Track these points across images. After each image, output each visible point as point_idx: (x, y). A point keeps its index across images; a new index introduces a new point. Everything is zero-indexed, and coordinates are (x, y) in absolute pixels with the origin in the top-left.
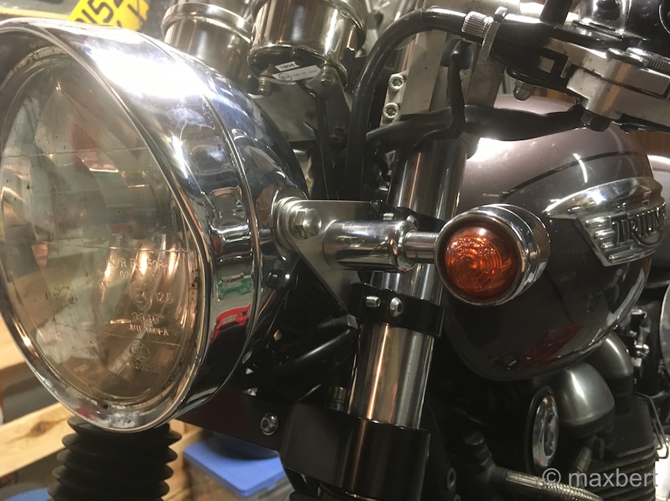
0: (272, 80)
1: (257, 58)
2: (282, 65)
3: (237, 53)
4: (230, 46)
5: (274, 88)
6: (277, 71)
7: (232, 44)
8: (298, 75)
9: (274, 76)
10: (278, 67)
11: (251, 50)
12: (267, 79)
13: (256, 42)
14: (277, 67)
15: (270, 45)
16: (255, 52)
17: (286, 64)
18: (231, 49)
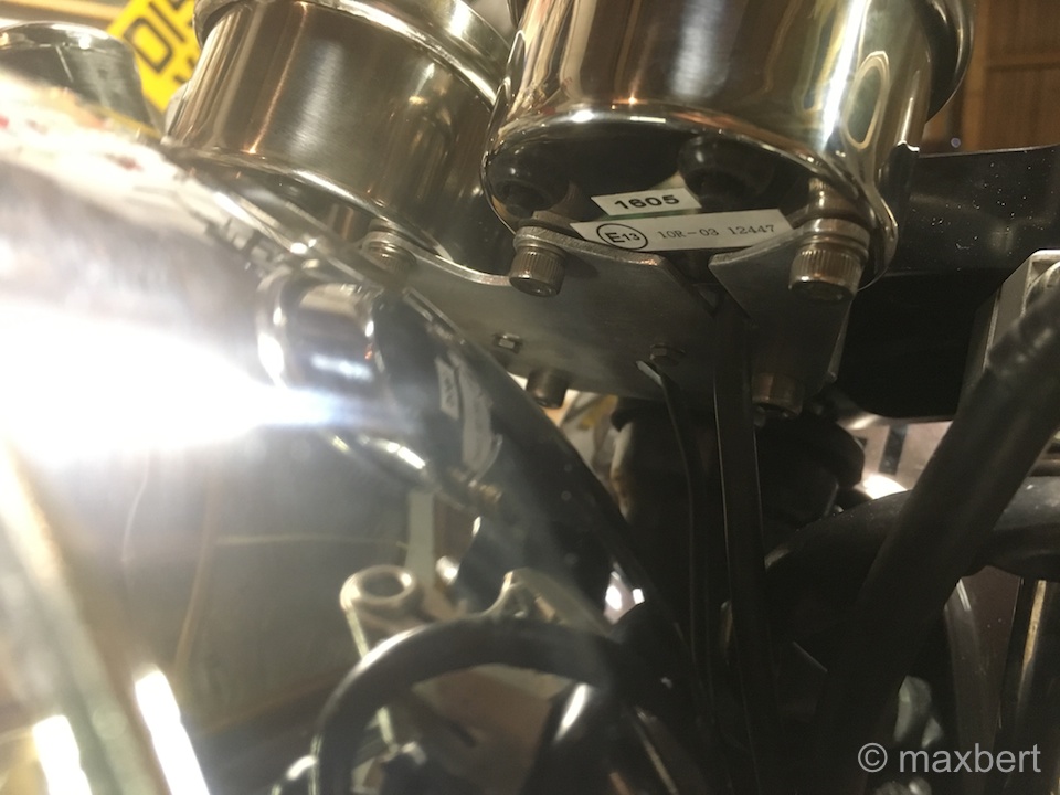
0: (566, 243)
1: (522, 162)
2: (626, 197)
3: (440, 123)
4: (415, 100)
5: (570, 265)
6: (596, 214)
7: (427, 92)
8: (680, 234)
9: (578, 227)
10: (602, 201)
11: (501, 131)
12: (552, 238)
13: (523, 99)
14: (599, 200)
15: (583, 115)
16: (515, 139)
17: (642, 195)
18: (420, 110)
